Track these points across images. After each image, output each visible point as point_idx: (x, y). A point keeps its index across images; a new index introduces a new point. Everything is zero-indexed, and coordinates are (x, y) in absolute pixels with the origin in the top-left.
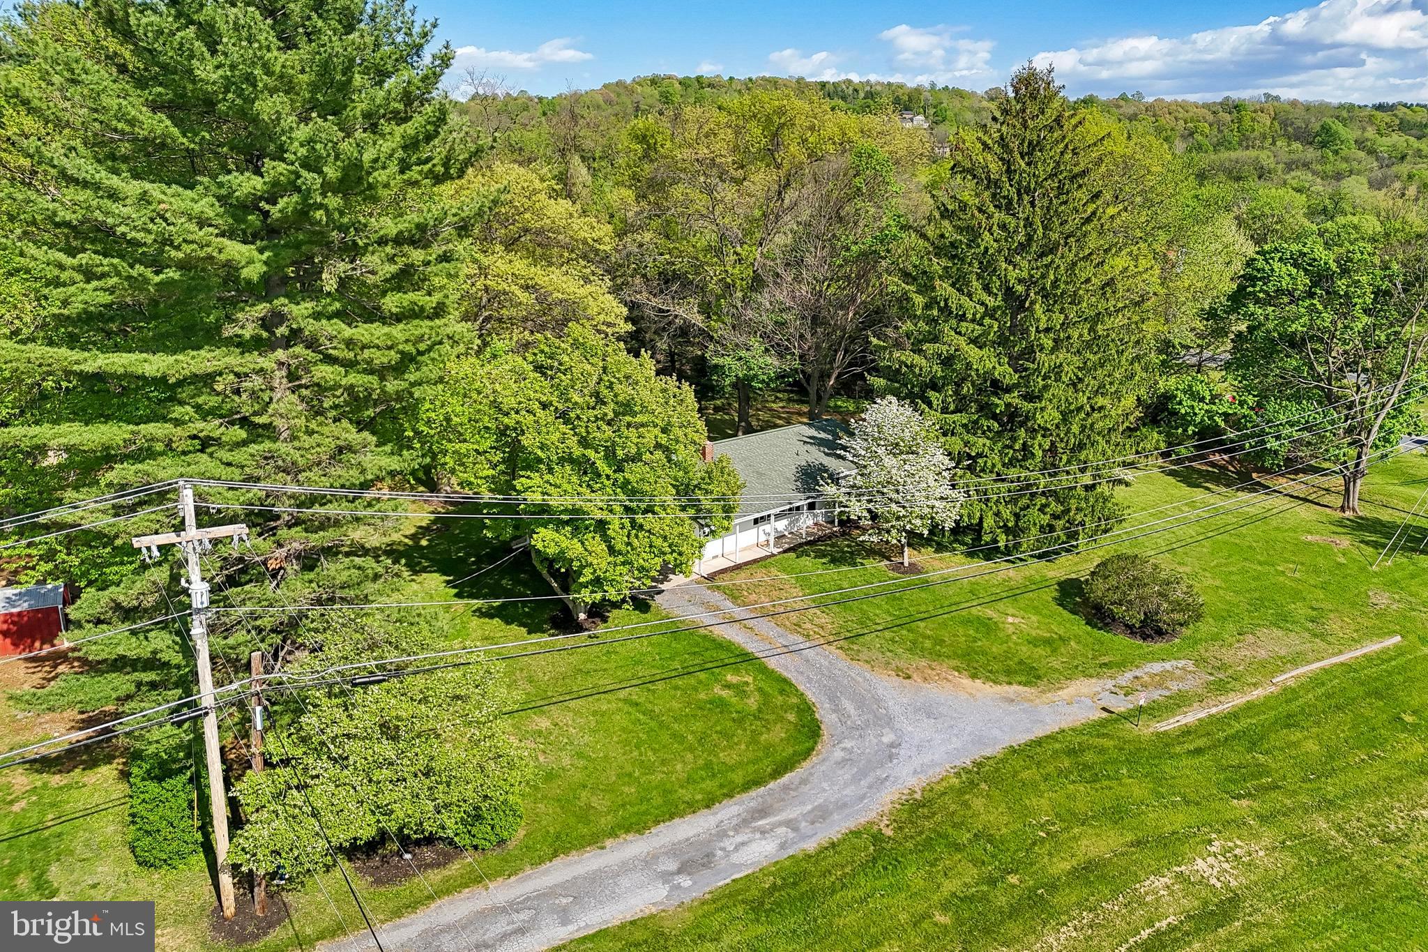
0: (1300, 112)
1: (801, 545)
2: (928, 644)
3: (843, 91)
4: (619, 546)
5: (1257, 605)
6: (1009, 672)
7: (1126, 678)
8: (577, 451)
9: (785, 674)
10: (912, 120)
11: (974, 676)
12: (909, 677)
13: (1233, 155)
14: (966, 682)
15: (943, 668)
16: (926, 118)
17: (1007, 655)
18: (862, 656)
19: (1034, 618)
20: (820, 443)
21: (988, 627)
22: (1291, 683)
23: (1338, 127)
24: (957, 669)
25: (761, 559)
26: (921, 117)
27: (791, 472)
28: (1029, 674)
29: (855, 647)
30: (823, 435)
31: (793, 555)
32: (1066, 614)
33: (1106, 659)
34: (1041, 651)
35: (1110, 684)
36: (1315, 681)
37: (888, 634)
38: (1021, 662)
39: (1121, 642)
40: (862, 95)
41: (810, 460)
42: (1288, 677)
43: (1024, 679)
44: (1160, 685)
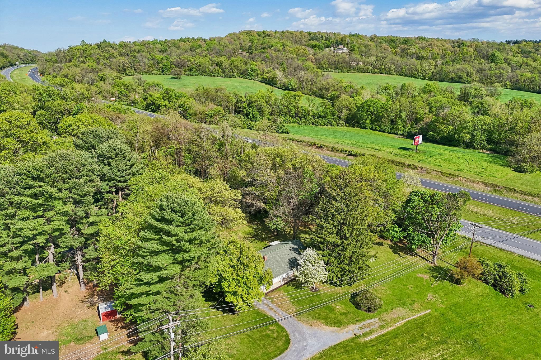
0: (485, 46)
1: (289, 281)
2: (317, 315)
3: (317, 36)
4: (245, 299)
5: (399, 300)
6: (335, 323)
7: (361, 324)
8: (236, 278)
9: (283, 326)
10: (342, 50)
11: (326, 325)
12: (311, 326)
13: (458, 66)
14: (324, 326)
15: (320, 322)
16: (347, 48)
17: (335, 318)
18: (301, 320)
19: (343, 306)
20: (294, 249)
21: (332, 310)
22: (399, 325)
23: (498, 54)
24: (323, 323)
25: (279, 287)
26: (346, 48)
27: (287, 261)
28: (339, 323)
29: (300, 317)
30: (296, 247)
31: (286, 285)
32: (351, 304)
33: (358, 319)
34: (343, 317)
35: (358, 326)
36: (405, 324)
37: (308, 312)
38: (338, 320)
39: (363, 313)
40: (324, 38)
41: (292, 256)
42: (399, 324)
43: (338, 325)
44: (369, 327)
